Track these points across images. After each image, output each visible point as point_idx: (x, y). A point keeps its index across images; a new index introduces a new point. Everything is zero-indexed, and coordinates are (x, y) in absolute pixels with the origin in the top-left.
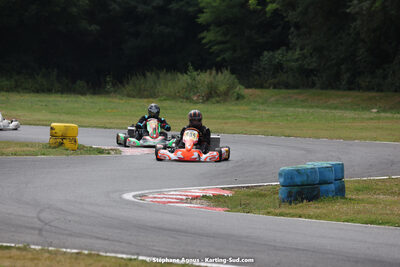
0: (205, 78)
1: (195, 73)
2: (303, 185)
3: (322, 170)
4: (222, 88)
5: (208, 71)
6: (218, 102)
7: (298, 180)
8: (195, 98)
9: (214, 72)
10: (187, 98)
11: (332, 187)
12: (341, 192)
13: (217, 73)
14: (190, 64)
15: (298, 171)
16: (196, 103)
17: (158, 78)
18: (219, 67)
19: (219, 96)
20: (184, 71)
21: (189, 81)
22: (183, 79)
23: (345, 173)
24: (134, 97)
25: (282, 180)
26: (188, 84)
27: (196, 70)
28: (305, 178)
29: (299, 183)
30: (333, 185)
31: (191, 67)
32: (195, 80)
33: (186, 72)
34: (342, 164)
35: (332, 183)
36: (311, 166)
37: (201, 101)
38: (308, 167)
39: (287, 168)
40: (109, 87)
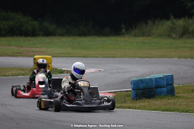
0: (181, 22)
1: (174, 20)
2: (145, 89)
3: (157, 79)
4: (192, 29)
5: (183, 19)
6: (188, 38)
7: (141, 86)
8: (174, 36)
9: (187, 18)
10: (169, 36)
11: (165, 89)
12: (171, 92)
14: (171, 14)
15: (141, 80)
16: (174, 39)
17: (154, 24)
19: (189, 33)
20: (168, 18)
21: (171, 25)
22: (168, 24)
23: (174, 81)
24: (139, 36)
25: (132, 86)
26: (170, 27)
27: (175, 18)
28: (146, 85)
29: (142, 88)
30: (165, 88)
31: (172, 17)
32: (175, 24)
33: (169, 20)
34: (172, 76)
35: (165, 87)
36: (150, 77)
37: (178, 37)
38: (148, 77)
39: (135, 79)
40: (123, 31)
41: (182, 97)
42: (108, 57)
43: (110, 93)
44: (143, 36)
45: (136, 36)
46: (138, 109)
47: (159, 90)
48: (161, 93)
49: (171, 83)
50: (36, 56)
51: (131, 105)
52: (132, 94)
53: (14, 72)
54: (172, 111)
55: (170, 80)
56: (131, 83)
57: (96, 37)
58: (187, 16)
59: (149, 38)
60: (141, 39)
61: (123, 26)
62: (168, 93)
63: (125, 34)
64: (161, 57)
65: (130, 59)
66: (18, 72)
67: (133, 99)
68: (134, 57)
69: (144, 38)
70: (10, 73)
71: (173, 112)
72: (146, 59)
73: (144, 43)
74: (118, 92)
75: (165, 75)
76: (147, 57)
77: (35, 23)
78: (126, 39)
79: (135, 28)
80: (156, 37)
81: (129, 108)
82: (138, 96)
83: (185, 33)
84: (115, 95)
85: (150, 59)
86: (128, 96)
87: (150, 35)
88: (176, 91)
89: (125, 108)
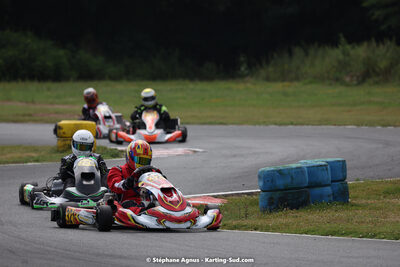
0: (361, 52)
1: (348, 47)
3: (312, 170)
4: (383, 64)
5: (365, 44)
6: (377, 83)
7: (280, 183)
8: (348, 79)
9: (374, 44)
10: (337, 80)
11: (328, 190)
13: (378, 45)
14: (341, 35)
15: (280, 172)
16: (347, 85)
17: (307, 54)
18: (380, 38)
19: (378, 75)
20: (335, 44)
21: (341, 57)
22: (334, 55)
24: (275, 80)
25: (261, 184)
26: (339, 61)
27: (350, 43)
28: (289, 180)
29: (282, 187)
30: (329, 188)
31: (343, 39)
32: (348, 55)
33: (337, 46)
34: (344, 162)
35: (329, 185)
36: (299, 165)
37: (355, 82)
38: (294, 166)
39: (268, 169)
40: (243, 69)
41: (363, 207)
42: (211, 123)
43: (215, 197)
44: (283, 81)
45: (268, 79)
46: (274, 230)
47: (317, 191)
48: (321, 197)
49: (341, 178)
50: (63, 122)
51: (259, 222)
52: (261, 200)
53: (17, 155)
54: (342, 235)
55: (338, 170)
56: (259, 177)
57: (187, 82)
58: (373, 40)
59: (296, 84)
60: (278, 86)
61: (242, 59)
62: (335, 198)
63: (247, 75)
64: (321, 123)
65: (257, 127)
66: (25, 155)
67: (264, 210)
68: (265, 123)
69: (286, 84)
70: (9, 156)
71: (345, 238)
72: (291, 127)
73: (285, 94)
74: (232, 195)
75: (329, 160)
76: (292, 124)
77: (61, 52)
78: (249, 85)
79: (268, 63)
80: (311, 83)
81: (256, 230)
82: (273, 203)
83: (369, 74)
84: (225, 201)
85: (298, 127)
86: (254, 203)
87: (297, 79)
88: (352, 193)
89: (246, 229)
